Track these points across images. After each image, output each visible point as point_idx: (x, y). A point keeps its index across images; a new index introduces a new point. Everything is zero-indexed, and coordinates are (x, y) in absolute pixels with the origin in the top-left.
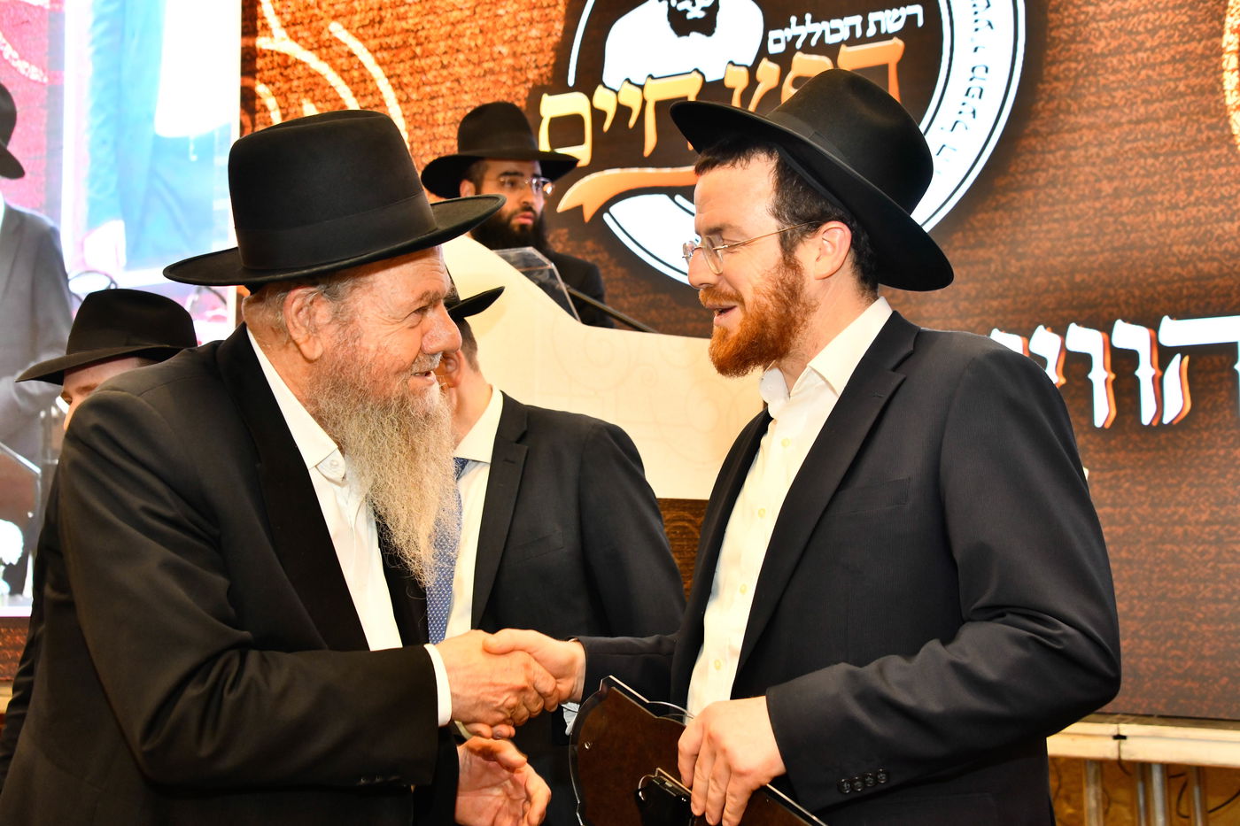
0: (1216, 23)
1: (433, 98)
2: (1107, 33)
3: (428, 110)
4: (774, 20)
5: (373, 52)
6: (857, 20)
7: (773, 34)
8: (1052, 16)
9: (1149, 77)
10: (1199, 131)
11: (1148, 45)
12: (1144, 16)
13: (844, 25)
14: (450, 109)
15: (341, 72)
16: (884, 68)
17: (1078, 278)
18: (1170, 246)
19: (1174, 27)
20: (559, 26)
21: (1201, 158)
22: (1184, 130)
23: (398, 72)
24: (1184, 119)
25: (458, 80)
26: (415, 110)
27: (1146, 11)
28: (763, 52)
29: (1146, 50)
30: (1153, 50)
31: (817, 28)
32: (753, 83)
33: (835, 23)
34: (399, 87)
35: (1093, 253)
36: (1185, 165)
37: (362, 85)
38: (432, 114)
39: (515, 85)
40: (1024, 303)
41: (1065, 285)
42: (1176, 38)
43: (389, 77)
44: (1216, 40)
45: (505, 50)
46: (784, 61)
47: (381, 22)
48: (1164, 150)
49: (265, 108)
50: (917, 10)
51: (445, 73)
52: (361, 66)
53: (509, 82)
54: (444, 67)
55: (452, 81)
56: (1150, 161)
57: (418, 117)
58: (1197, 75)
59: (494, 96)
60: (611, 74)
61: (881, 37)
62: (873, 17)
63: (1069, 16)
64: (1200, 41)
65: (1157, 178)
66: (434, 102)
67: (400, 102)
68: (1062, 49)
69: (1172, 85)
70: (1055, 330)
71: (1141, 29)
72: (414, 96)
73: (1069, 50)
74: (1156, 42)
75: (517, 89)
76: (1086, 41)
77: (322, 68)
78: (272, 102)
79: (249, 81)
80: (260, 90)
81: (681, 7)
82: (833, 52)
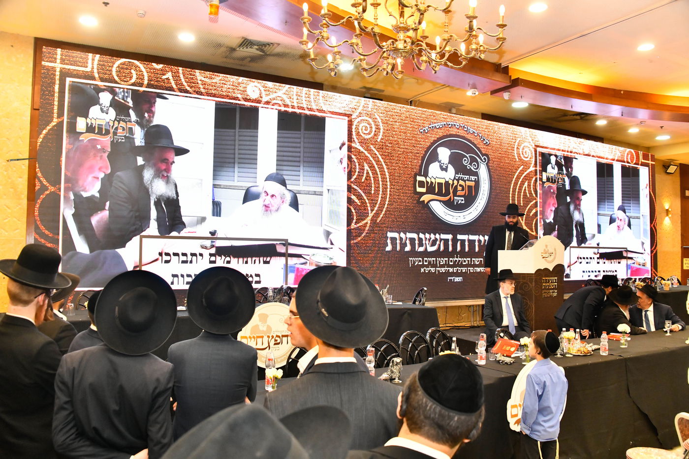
4: (456, 173)
5: (381, 155)
6: (468, 177)
7: (456, 175)
11: (503, 193)
13: (467, 177)
14: (398, 173)
15: (373, 158)
16: (472, 186)
20: (420, 162)
23: (387, 161)
25: (400, 167)
26: (390, 171)
28: (455, 178)
31: (463, 176)
32: (453, 184)
33: (465, 176)
34: (387, 165)
37: (379, 162)
39: (411, 172)
43: (385, 162)
44: (509, 195)
45: (409, 163)
46: (458, 180)
47: (382, 149)
49: (354, 162)
50: (476, 177)
52: (378, 158)
53: (410, 170)
54: (397, 163)
55: (398, 167)
57: (391, 173)
59: (408, 173)
60: (430, 175)
61: (472, 181)
62: (471, 177)
66: (395, 171)
67: (387, 169)
71: (502, 190)
72: (390, 168)
76: (496, 190)
77: (369, 155)
78: (356, 160)
79: (350, 153)
80: (353, 156)
81: (442, 165)
82: (465, 181)
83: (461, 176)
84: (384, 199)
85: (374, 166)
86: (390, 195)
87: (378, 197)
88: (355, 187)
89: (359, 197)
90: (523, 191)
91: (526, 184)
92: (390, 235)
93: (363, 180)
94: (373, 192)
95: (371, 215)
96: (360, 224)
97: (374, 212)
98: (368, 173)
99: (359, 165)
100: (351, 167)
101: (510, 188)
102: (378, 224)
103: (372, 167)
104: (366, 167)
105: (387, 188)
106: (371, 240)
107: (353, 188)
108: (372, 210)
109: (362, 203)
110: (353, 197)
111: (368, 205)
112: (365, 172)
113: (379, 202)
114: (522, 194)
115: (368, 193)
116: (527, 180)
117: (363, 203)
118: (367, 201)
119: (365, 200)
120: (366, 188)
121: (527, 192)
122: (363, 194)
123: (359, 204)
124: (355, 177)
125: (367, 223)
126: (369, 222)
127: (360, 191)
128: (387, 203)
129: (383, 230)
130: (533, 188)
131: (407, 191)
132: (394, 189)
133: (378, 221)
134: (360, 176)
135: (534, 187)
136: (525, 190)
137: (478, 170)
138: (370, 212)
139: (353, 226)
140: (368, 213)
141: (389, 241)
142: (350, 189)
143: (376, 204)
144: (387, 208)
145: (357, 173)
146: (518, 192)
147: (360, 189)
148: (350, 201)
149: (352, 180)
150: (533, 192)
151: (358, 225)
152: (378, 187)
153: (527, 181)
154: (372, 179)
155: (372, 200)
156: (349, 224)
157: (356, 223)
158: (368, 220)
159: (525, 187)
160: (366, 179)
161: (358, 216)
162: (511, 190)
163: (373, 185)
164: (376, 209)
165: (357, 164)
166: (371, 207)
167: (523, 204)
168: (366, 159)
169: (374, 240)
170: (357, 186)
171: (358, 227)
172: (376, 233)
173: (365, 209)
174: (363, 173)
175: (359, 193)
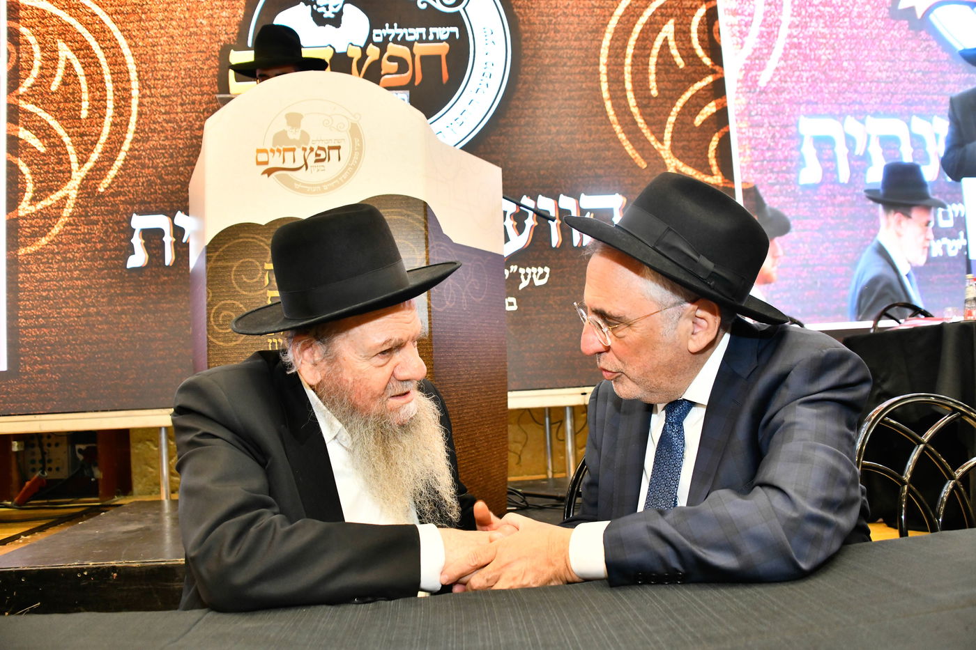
0: (596, 59)
1: (154, 46)
2: (549, 55)
3: (150, 52)
4: (375, 24)
5: (110, 15)
6: (423, 30)
7: (376, 32)
8: (523, 43)
9: (570, 80)
10: (593, 107)
11: (568, 64)
12: (565, 51)
13: (416, 32)
14: (167, 53)
15: (86, 25)
16: (439, 57)
17: (542, 172)
18: (583, 160)
19: (579, 58)
20: (241, 12)
21: (594, 120)
22: (586, 107)
23: (129, 28)
24: (586, 101)
25: (172, 37)
26: (141, 52)
27: (566, 48)
28: (370, 40)
29: (567, 66)
30: (571, 67)
31: (401, 32)
32: (364, 56)
33: (411, 30)
34: (129, 37)
35: (548, 161)
36: (587, 123)
37: (102, 34)
38: (154, 55)
39: (212, 43)
40: (516, 183)
41: (536, 176)
42: (580, 63)
43: (122, 31)
44: (597, 67)
45: (205, 22)
46: (383, 46)
48: (579, 114)
49: (28, 43)
50: (455, 30)
51: (162, 31)
52: (102, 22)
53: (208, 41)
54: (161, 28)
55: (168, 37)
56: (572, 119)
57: (143, 56)
58: (590, 81)
59: (197, 48)
61: (436, 40)
62: (432, 30)
63: (532, 44)
64: (590, 66)
65: (576, 127)
66: (155, 49)
67: (130, 46)
68: (529, 60)
69: (580, 84)
70: (532, 198)
71: (565, 56)
72: (141, 44)
73: (532, 61)
74: (572, 63)
75: (213, 45)
76: (540, 58)
77: (73, 21)
78: (32, 40)
79: (14, 24)
80: (23, 30)
81: (319, 10)
82: (410, 45)
83: (396, 30)
84: (119, 127)
85: (89, 47)
86: (140, 114)
87: (100, 125)
88: (30, 107)
89: (44, 132)
90: (655, 52)
91: (669, 29)
92: (140, 222)
93: (54, 88)
94: (84, 114)
95: (78, 175)
96: (47, 202)
97: (89, 165)
98: (69, 66)
99: (42, 49)
100: (19, 58)
101: (599, 47)
102: (102, 196)
103: (82, 49)
104: (64, 51)
105: (130, 97)
106: (78, 242)
107: (25, 112)
108: (82, 162)
109: (52, 146)
110: (24, 134)
111: (70, 149)
112: (61, 65)
113: (103, 138)
114: (653, 60)
115: (70, 117)
116: (671, 16)
117: (56, 146)
118: (67, 139)
119: (60, 137)
120: (65, 105)
121: (674, 52)
122: (55, 124)
123: (43, 150)
124: (29, 82)
125: (66, 198)
126: (73, 194)
127: (45, 115)
128: (130, 136)
129: (117, 211)
130: (701, 40)
131: (198, 98)
132: (152, 96)
133: (101, 190)
134: (45, 77)
135: (706, 37)
136: (665, 46)
137: (459, 8)
138: (75, 166)
139: (25, 208)
140: (70, 172)
141: (137, 241)
142: (14, 114)
143: (94, 143)
144: (131, 150)
145: (35, 72)
146: (634, 56)
147: (45, 110)
148: (14, 145)
149: (22, 90)
150: (700, 52)
151: (40, 206)
152: (103, 99)
153: (672, 21)
154: (83, 80)
155: (82, 135)
156: (13, 202)
157: (34, 200)
158: (71, 190)
159: (666, 40)
160: (64, 83)
161: (41, 182)
162: (604, 52)
163: (85, 96)
164: (94, 157)
165: (36, 49)
166: (79, 153)
167: (659, 89)
168: (65, 32)
169: (88, 241)
170: (36, 104)
171: (39, 211)
172: (96, 223)
173: (60, 162)
174: (54, 68)
175: (42, 120)
